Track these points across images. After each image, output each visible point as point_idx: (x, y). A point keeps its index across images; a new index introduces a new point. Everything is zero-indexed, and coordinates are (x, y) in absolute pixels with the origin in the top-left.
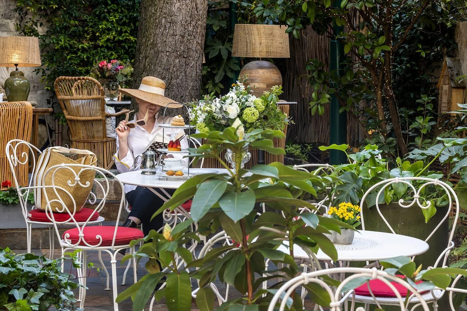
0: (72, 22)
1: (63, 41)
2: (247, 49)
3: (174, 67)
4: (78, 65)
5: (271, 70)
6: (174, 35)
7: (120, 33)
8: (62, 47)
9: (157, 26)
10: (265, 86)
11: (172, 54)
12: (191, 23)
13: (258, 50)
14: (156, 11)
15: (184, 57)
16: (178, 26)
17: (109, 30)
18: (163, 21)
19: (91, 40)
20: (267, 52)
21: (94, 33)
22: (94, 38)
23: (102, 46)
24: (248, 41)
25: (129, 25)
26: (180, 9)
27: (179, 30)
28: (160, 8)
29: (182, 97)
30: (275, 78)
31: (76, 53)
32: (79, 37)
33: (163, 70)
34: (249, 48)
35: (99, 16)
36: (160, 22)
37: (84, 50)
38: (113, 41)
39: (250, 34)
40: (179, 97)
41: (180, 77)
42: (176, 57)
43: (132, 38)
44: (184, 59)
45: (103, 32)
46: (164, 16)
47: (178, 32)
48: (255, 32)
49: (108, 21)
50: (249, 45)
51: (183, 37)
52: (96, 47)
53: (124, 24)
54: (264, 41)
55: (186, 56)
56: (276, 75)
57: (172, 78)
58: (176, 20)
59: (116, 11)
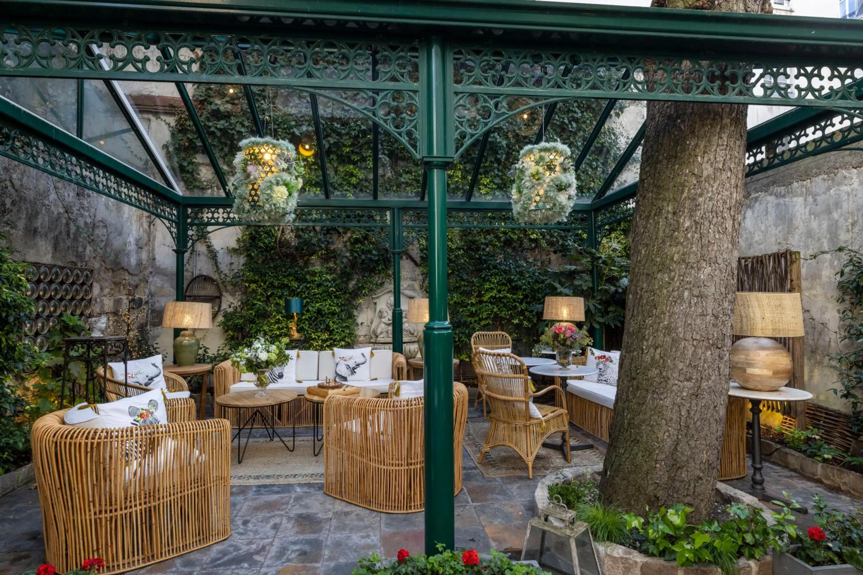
0: (463, 283)
1: (456, 297)
2: (742, 325)
3: (705, 362)
4: (469, 316)
5: (779, 351)
6: (703, 315)
7: (499, 291)
8: (455, 302)
9: (675, 302)
10: (770, 373)
11: (701, 343)
12: (726, 297)
13: (759, 326)
14: (673, 279)
15: (718, 348)
16: (709, 301)
17: (492, 289)
18: (686, 294)
19: (477, 297)
20: (773, 330)
21: (480, 292)
22: (480, 295)
23: (486, 302)
24: (744, 315)
25: (506, 285)
26: (711, 277)
27: (710, 306)
28: (680, 276)
29: (715, 407)
30: (785, 363)
31: (465, 307)
32: (468, 294)
33: (688, 367)
34: (744, 324)
35: (484, 279)
36: (681, 297)
37: (472, 305)
38: (495, 298)
39: (746, 305)
40: (712, 407)
41: (713, 378)
42: (707, 348)
43: (509, 295)
44: (718, 350)
45: (487, 290)
46: (688, 286)
47: (710, 311)
48: (755, 303)
49: (490, 282)
50: (745, 320)
51: (716, 317)
52: (481, 302)
53: (503, 284)
54: (768, 315)
55: (720, 346)
56: (786, 359)
57: (702, 378)
58: (706, 293)
59: (497, 274)
